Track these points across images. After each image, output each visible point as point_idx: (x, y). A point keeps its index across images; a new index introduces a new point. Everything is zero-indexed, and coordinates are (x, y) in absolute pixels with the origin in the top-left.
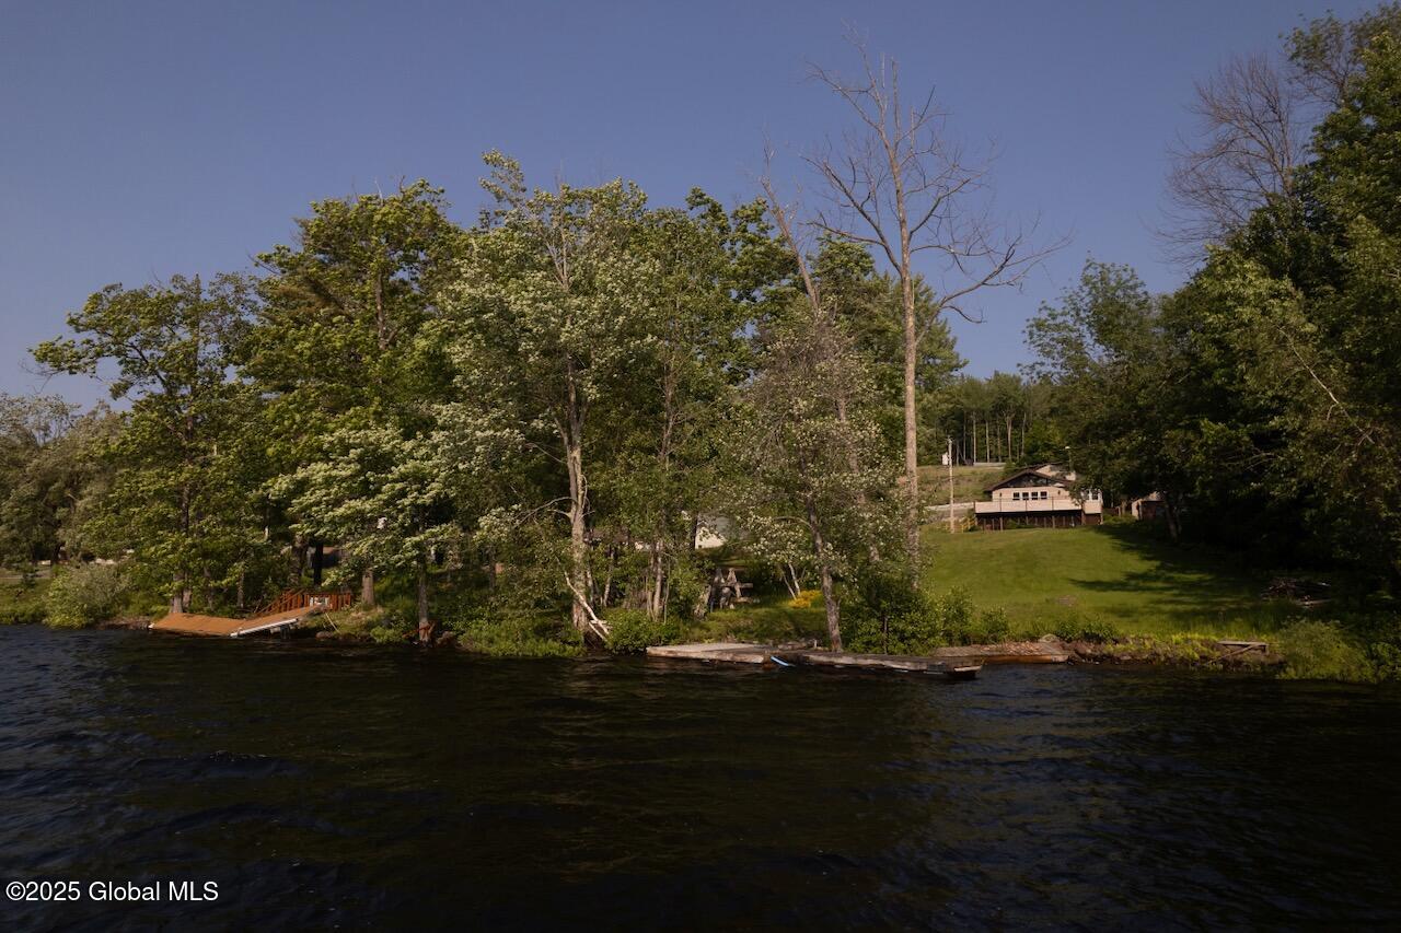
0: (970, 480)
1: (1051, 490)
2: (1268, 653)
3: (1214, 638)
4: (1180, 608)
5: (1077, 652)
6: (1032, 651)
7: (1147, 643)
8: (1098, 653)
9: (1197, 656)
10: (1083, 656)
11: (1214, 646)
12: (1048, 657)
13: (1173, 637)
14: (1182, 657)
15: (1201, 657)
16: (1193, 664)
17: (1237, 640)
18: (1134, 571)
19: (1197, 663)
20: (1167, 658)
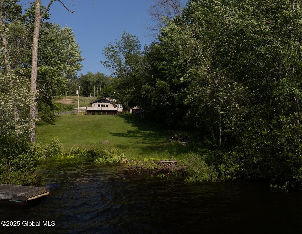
0: (88, 101)
1: (109, 104)
2: (177, 165)
3: (158, 159)
4: (145, 145)
7: (135, 162)
9: (153, 168)
11: (159, 163)
13: (145, 159)
14: (148, 169)
15: (155, 168)
16: (152, 172)
17: (166, 161)
18: (130, 130)
19: (154, 172)
20: (143, 169)
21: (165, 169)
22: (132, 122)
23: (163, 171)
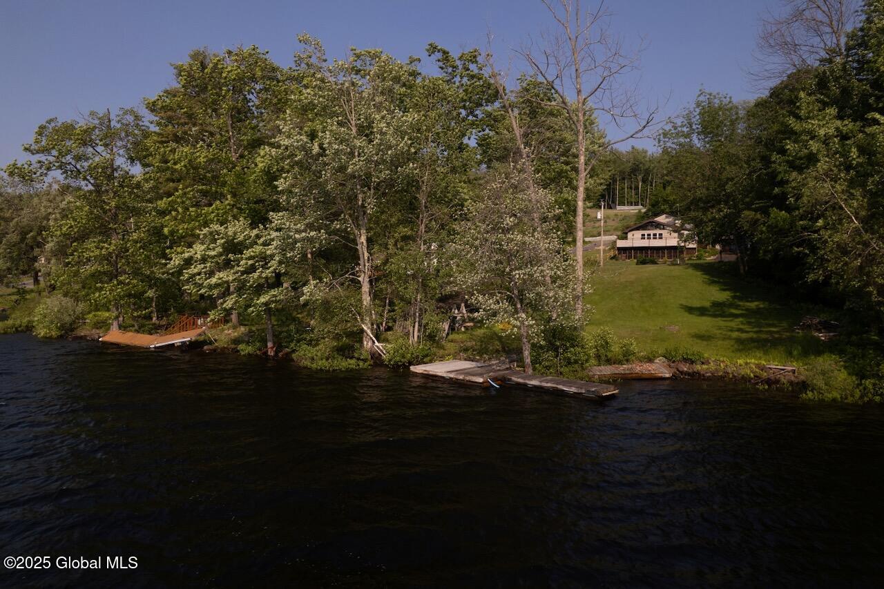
0: (614, 220)
1: (666, 233)
2: (796, 374)
3: (763, 362)
4: (744, 336)
5: (678, 370)
6: (649, 370)
7: (722, 365)
8: (691, 371)
9: (752, 375)
10: (682, 373)
11: (763, 368)
12: (660, 375)
13: (738, 361)
14: (743, 375)
15: (755, 376)
16: (750, 381)
17: (778, 365)
18: (716, 300)
19: (752, 381)
20: (734, 376)
21: (772, 378)
22: (721, 280)
23: (769, 382)
